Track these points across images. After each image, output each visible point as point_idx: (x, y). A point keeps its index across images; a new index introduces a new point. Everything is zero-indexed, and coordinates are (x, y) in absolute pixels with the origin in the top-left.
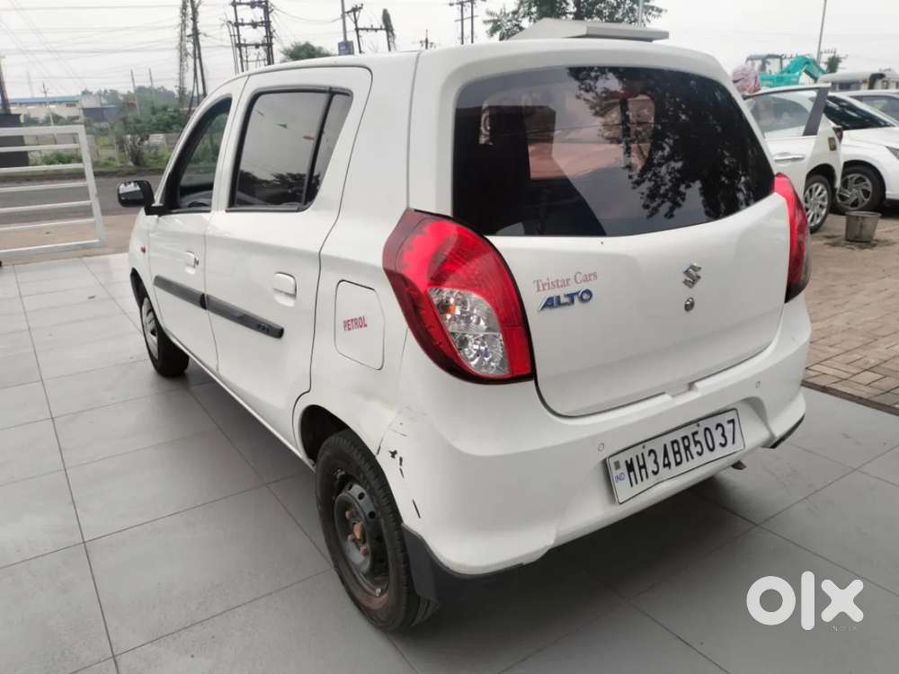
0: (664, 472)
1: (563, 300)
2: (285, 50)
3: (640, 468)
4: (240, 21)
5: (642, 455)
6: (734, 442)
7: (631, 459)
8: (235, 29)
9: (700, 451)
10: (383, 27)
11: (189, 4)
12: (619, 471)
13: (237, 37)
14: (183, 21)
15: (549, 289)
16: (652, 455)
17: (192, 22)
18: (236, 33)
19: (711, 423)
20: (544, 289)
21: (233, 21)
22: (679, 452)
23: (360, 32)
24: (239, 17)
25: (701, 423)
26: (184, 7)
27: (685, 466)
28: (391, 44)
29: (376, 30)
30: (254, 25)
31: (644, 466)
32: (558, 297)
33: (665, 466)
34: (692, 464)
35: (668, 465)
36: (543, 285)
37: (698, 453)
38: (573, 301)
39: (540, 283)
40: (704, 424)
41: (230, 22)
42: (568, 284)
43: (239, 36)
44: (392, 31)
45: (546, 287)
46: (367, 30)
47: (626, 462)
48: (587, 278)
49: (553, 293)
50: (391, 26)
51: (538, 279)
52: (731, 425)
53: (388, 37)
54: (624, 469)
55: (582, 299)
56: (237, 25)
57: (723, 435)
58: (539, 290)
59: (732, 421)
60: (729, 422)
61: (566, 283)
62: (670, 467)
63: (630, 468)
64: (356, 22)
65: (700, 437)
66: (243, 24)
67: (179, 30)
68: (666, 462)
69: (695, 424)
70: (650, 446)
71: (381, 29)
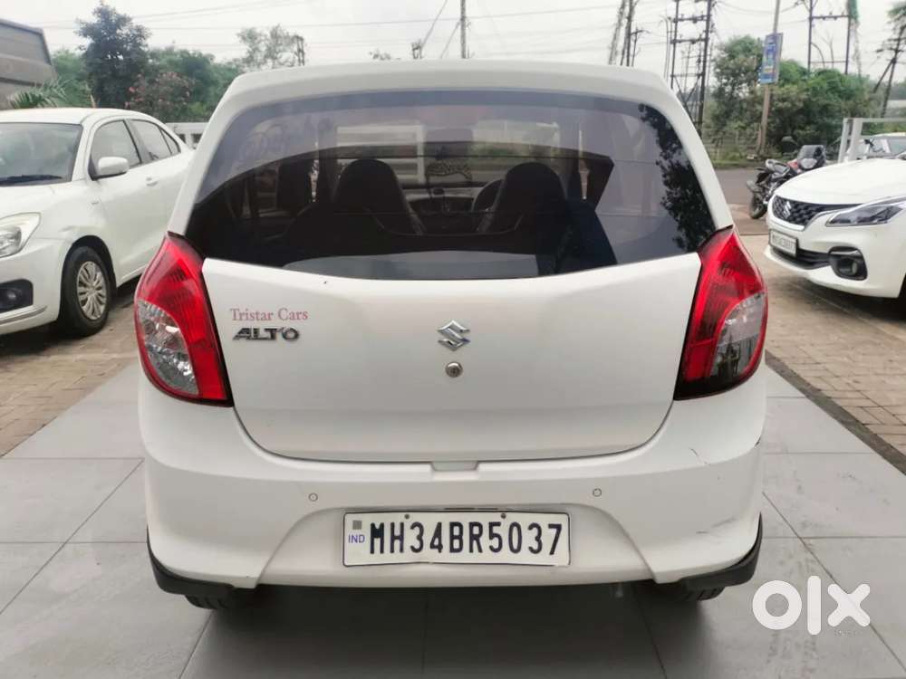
0: (428, 553)
1: (263, 333)
2: (721, 44)
3: (393, 538)
4: (680, 17)
5: (402, 525)
6: (552, 553)
7: (382, 525)
8: (674, 25)
9: (496, 546)
10: (846, 14)
11: (628, 3)
12: (356, 533)
13: (673, 34)
14: (620, 21)
15: (247, 319)
16: (417, 529)
17: (626, 20)
18: (674, 29)
19: (525, 520)
20: (241, 319)
21: (673, 17)
22: (460, 537)
23: (815, 21)
24: (680, 12)
25: (508, 515)
26: (623, 6)
27: (465, 556)
28: (851, 33)
29: (835, 18)
30: (695, 20)
31: (401, 538)
32: (256, 331)
33: (432, 546)
34: (476, 557)
35: (440, 547)
36: (241, 315)
37: (491, 548)
38: (273, 337)
39: (237, 313)
40: (512, 518)
41: (670, 18)
42: (270, 319)
43: (676, 31)
44: (856, 18)
45: (244, 317)
46: (824, 18)
47: (373, 526)
48: (293, 317)
49: (251, 325)
50: (856, 12)
51: (236, 307)
52: (554, 531)
53: (850, 24)
54: (367, 532)
55: (285, 336)
56: (676, 21)
57: (538, 539)
58: (235, 319)
59: (558, 527)
60: (551, 526)
61: (268, 317)
62: (440, 551)
63: (377, 532)
64: (811, 10)
65: (502, 531)
66: (682, 20)
67: (614, 29)
68: (436, 543)
69: (500, 514)
70: (415, 517)
71: (842, 16)
